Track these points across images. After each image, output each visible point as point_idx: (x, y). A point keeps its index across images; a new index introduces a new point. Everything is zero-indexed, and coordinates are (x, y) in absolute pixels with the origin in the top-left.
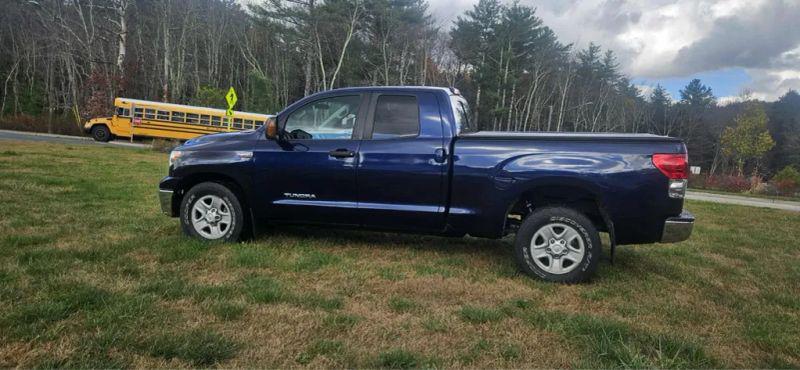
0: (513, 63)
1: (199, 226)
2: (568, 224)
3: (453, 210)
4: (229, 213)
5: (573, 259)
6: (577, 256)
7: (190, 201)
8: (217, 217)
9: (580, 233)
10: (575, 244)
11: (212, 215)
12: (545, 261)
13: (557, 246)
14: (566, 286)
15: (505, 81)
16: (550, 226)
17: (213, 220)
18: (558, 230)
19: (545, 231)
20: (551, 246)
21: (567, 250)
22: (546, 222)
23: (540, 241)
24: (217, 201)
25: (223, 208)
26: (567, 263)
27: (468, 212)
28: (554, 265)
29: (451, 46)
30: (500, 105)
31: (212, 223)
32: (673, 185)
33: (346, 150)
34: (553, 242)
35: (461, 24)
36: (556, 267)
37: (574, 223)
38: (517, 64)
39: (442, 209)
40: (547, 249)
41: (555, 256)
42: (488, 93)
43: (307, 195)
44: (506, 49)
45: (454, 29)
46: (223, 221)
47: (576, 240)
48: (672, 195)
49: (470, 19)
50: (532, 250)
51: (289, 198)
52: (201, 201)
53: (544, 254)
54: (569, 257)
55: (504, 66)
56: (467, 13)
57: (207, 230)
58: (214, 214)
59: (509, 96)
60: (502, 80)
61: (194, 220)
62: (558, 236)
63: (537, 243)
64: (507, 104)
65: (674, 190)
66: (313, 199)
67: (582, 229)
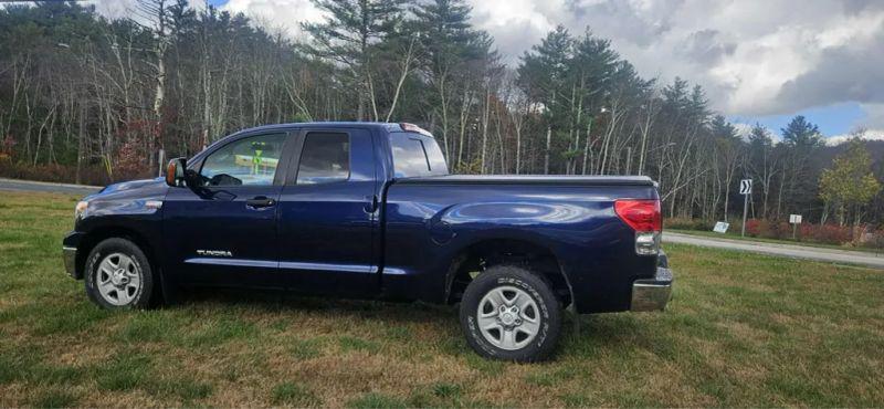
0: (587, 101)
1: (104, 289)
2: (520, 287)
3: (387, 271)
4: (137, 275)
5: (528, 331)
6: (531, 328)
7: (95, 261)
8: (124, 280)
9: (534, 298)
10: (529, 312)
11: (119, 276)
12: (495, 333)
13: (509, 315)
14: (517, 366)
15: (579, 121)
16: (499, 290)
17: (119, 283)
18: (509, 295)
19: (493, 296)
20: (501, 314)
21: (521, 321)
22: (494, 285)
23: (488, 308)
24: (125, 260)
25: (131, 269)
26: (521, 336)
27: (403, 272)
28: (506, 338)
29: (518, 83)
30: (573, 147)
31: (118, 286)
32: (641, 239)
33: (265, 198)
34: (503, 310)
35: (528, 59)
36: (508, 341)
37: (525, 285)
38: (592, 102)
39: (375, 269)
40: (497, 317)
41: (506, 327)
42: (560, 134)
43: (223, 253)
44: (578, 85)
45: (521, 66)
46: (132, 285)
47: (530, 307)
48: (641, 252)
49: (537, 54)
50: (479, 320)
51: (202, 256)
52: (107, 260)
53: (494, 325)
54: (523, 328)
55: (576, 104)
56: (534, 48)
57: (114, 294)
58: (121, 276)
59: (583, 137)
60: (575, 119)
61: (100, 282)
62: (509, 302)
63: (485, 311)
64: (582, 146)
65: (641, 245)
66: (228, 257)
67: (536, 294)
